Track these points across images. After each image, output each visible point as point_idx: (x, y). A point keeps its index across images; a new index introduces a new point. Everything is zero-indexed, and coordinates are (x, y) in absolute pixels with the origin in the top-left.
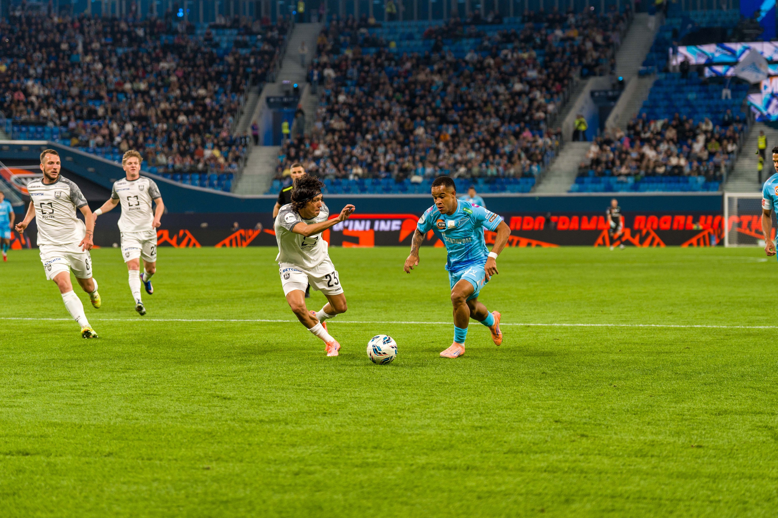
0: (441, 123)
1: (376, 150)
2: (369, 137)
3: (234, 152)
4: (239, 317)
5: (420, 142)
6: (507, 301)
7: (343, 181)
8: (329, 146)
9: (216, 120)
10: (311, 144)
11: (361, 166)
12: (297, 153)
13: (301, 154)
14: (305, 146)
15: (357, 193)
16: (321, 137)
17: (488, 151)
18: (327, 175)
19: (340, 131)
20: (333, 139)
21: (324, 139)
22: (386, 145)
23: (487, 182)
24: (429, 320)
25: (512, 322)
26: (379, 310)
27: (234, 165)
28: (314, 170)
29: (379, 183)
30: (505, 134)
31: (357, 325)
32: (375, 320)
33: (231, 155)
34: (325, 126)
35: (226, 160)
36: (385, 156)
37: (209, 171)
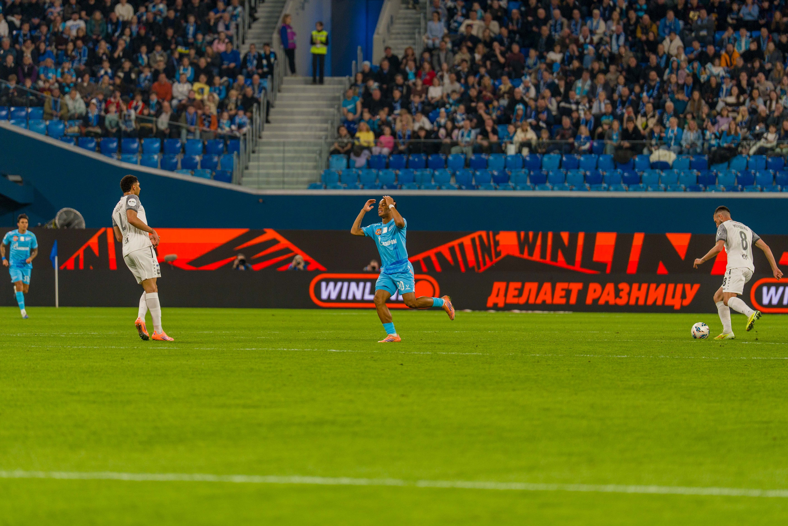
1: (569, 86)
2: (555, 56)
3: (242, 88)
4: (250, 471)
5: (671, 69)
7: (492, 158)
8: (462, 77)
9: (201, 15)
10: (419, 73)
12: (387, 93)
13: (397, 94)
14: (406, 77)
15: (525, 188)
16: (442, 55)
18: (455, 144)
19: (487, 42)
20: (472, 58)
21: (449, 61)
22: (593, 75)
24: (689, 483)
26: (575, 459)
27: (242, 117)
28: (424, 132)
29: (577, 166)
31: (524, 494)
33: (234, 93)
34: (452, 31)
35: (222, 106)
36: (590, 101)
37: (184, 132)
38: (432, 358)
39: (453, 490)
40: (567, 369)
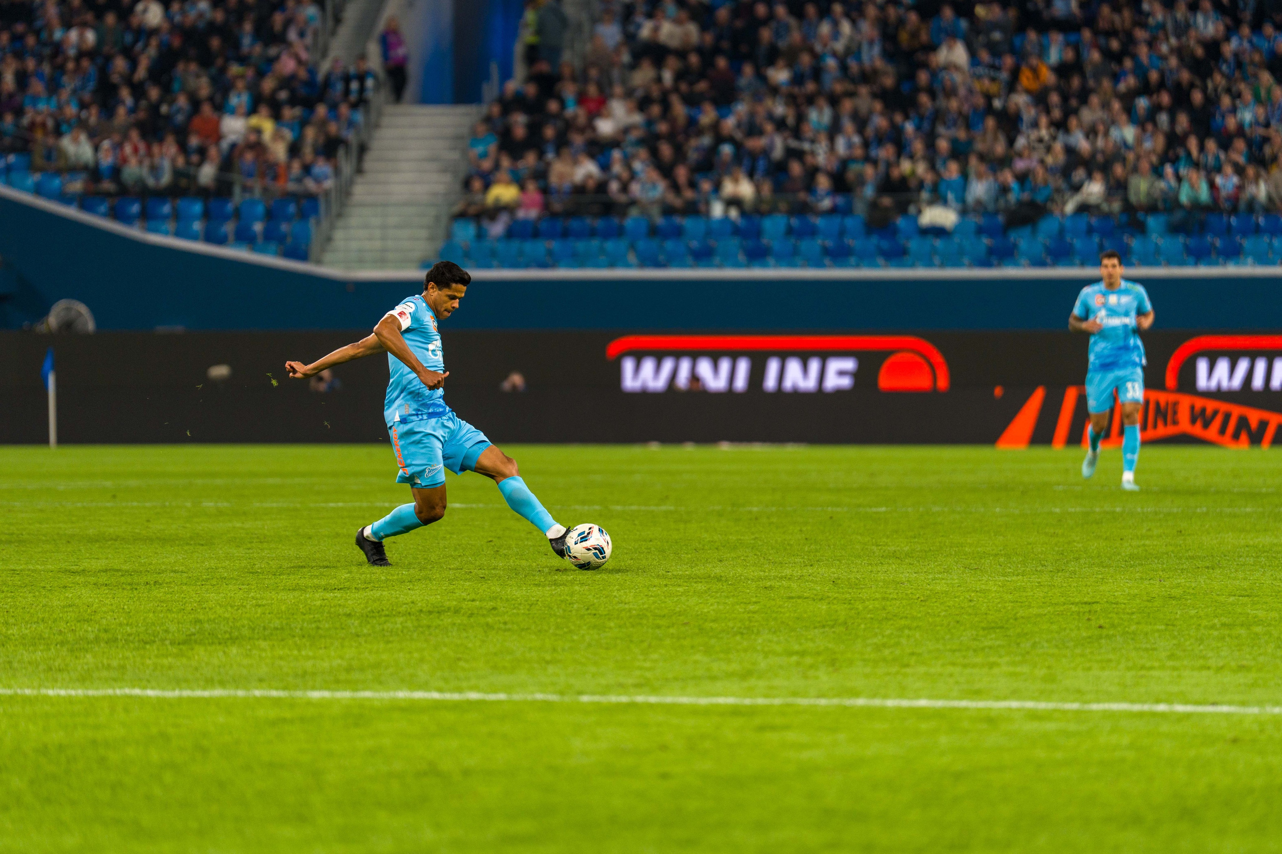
0: (1021, 28)
1: (801, 118)
2: (780, 75)
3: (323, 124)
4: (336, 683)
5: (951, 92)
6: (1243, 631)
7: (687, 223)
8: (643, 104)
10: (582, 99)
11: (751, 175)
12: (534, 129)
13: (549, 132)
14: (563, 104)
15: (737, 265)
16: (616, 73)
17: (1183, 121)
18: (633, 203)
19: (681, 53)
20: (659, 80)
21: (624, 81)
22: (834, 101)
23: (1174, 229)
24: (977, 694)
25: (1260, 703)
26: (809, 660)
27: (322, 167)
28: (591, 184)
29: (813, 232)
30: (1239, 62)
31: (736, 712)
32: (795, 694)
33: (310, 133)
34: (630, 38)
35: (294, 150)
36: (832, 139)
37: (237, 190)
38: (601, 515)
39: (633, 705)
40: (799, 528)
